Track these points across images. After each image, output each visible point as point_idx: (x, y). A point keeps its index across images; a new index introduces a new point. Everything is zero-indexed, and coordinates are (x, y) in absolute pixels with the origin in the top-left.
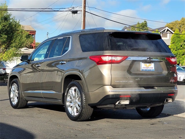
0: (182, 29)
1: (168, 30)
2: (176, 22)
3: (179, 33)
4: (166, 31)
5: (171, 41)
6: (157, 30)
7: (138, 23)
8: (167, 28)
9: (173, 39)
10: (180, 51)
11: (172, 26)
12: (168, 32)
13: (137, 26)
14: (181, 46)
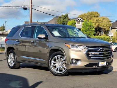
0: (88, 19)
1: (80, 19)
2: (84, 14)
3: (87, 21)
4: (79, 20)
5: (82, 26)
6: (74, 20)
7: (63, 15)
8: (80, 18)
9: (84, 25)
10: (88, 32)
11: (82, 17)
12: (80, 21)
13: (62, 17)
14: (89, 29)
